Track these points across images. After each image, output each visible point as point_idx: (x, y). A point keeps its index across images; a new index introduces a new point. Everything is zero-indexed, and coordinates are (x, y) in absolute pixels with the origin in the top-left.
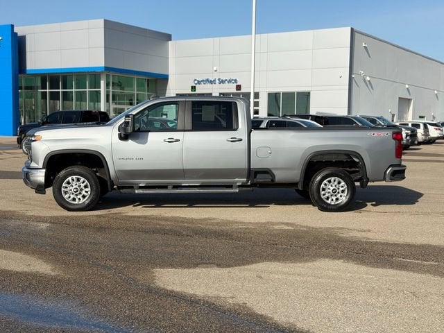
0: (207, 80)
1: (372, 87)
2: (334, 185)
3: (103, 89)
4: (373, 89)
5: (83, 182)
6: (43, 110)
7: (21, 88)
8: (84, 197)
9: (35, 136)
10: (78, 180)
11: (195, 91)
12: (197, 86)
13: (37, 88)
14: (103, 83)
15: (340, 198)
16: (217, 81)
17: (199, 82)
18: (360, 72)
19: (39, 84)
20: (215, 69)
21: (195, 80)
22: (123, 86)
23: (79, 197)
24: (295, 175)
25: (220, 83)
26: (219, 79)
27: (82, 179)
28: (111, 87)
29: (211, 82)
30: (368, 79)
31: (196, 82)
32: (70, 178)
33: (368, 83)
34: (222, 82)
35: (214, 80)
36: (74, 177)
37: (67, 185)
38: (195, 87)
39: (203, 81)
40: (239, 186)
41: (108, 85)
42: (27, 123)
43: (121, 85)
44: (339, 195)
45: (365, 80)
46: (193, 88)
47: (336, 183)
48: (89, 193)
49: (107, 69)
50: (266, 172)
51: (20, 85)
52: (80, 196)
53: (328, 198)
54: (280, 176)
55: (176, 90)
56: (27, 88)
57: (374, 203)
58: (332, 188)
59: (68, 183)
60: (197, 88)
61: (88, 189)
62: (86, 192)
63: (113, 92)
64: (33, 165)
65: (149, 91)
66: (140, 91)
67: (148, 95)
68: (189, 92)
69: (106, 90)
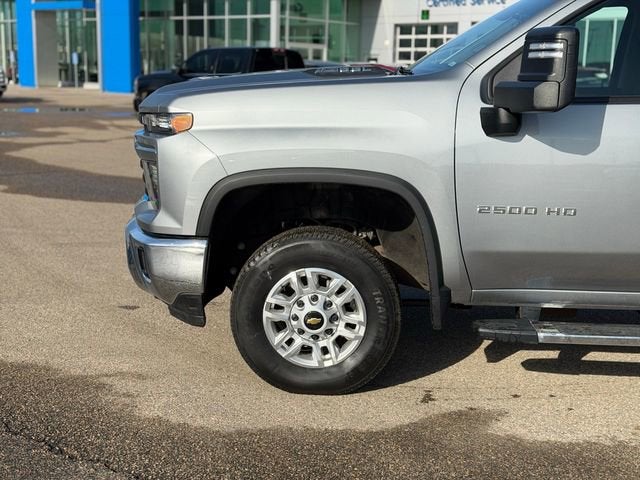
3: (274, 16)
5: (341, 290)
6: (177, 52)
7: (143, 14)
8: (341, 342)
9: (168, 115)
10: (322, 282)
11: (427, 18)
13: (169, 14)
14: (274, 5)
16: (469, 1)
17: (436, 4)
19: (171, 7)
22: (304, 12)
23: (322, 343)
27: (337, 280)
28: (287, 12)
29: (458, 3)
31: (430, 3)
32: (292, 277)
34: (478, 2)
36: (308, 272)
37: (281, 300)
38: (428, 12)
41: (283, 8)
42: (153, 72)
43: (301, 10)
46: (426, 14)
48: (361, 331)
51: (141, 10)
52: (328, 342)
55: (394, 16)
56: (153, 14)
59: (287, 291)
60: (431, 13)
61: (358, 317)
62: (350, 326)
63: (291, 20)
64: (164, 222)
65: (347, 20)
66: (334, 19)
67: (347, 26)
68: (417, 19)
69: (280, 16)
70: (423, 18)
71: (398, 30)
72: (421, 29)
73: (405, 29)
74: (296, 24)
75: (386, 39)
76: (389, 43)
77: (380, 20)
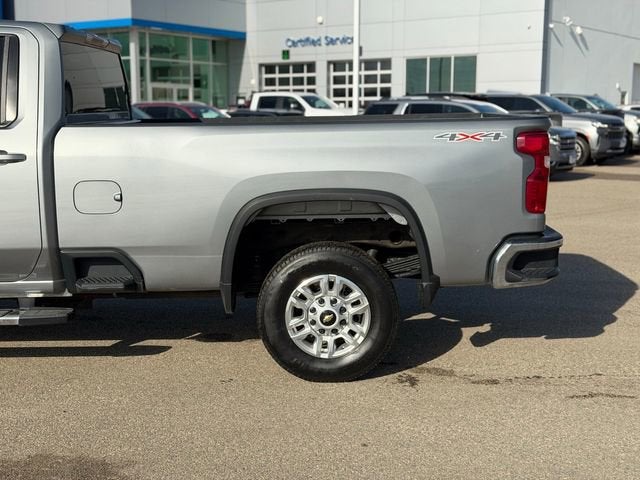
0: (308, 39)
1: (586, 45)
2: (327, 300)
3: (133, 57)
4: (587, 48)
11: (288, 58)
12: (293, 51)
14: (133, 47)
15: (347, 338)
16: (323, 41)
17: (294, 44)
18: (564, 19)
20: (320, 19)
21: (289, 40)
24: (207, 267)
25: (328, 44)
26: (326, 38)
28: (147, 54)
29: (314, 43)
30: (579, 30)
31: (290, 43)
33: (579, 38)
34: (332, 42)
35: (319, 40)
38: (288, 52)
39: (300, 41)
40: (38, 302)
41: (142, 51)
44: (346, 329)
45: (572, 34)
46: (286, 54)
47: (334, 293)
49: (136, 22)
50: (113, 258)
53: (310, 339)
54: (156, 272)
55: (258, 56)
57: (486, 328)
58: (320, 310)
60: (291, 53)
63: (151, 62)
65: (215, 60)
66: (198, 60)
67: (215, 67)
68: (279, 60)
69: (139, 58)
70: (284, 58)
71: (263, 69)
72: (284, 68)
73: (270, 68)
74: (157, 65)
75: (252, 78)
76: (254, 82)
77: (245, 60)
